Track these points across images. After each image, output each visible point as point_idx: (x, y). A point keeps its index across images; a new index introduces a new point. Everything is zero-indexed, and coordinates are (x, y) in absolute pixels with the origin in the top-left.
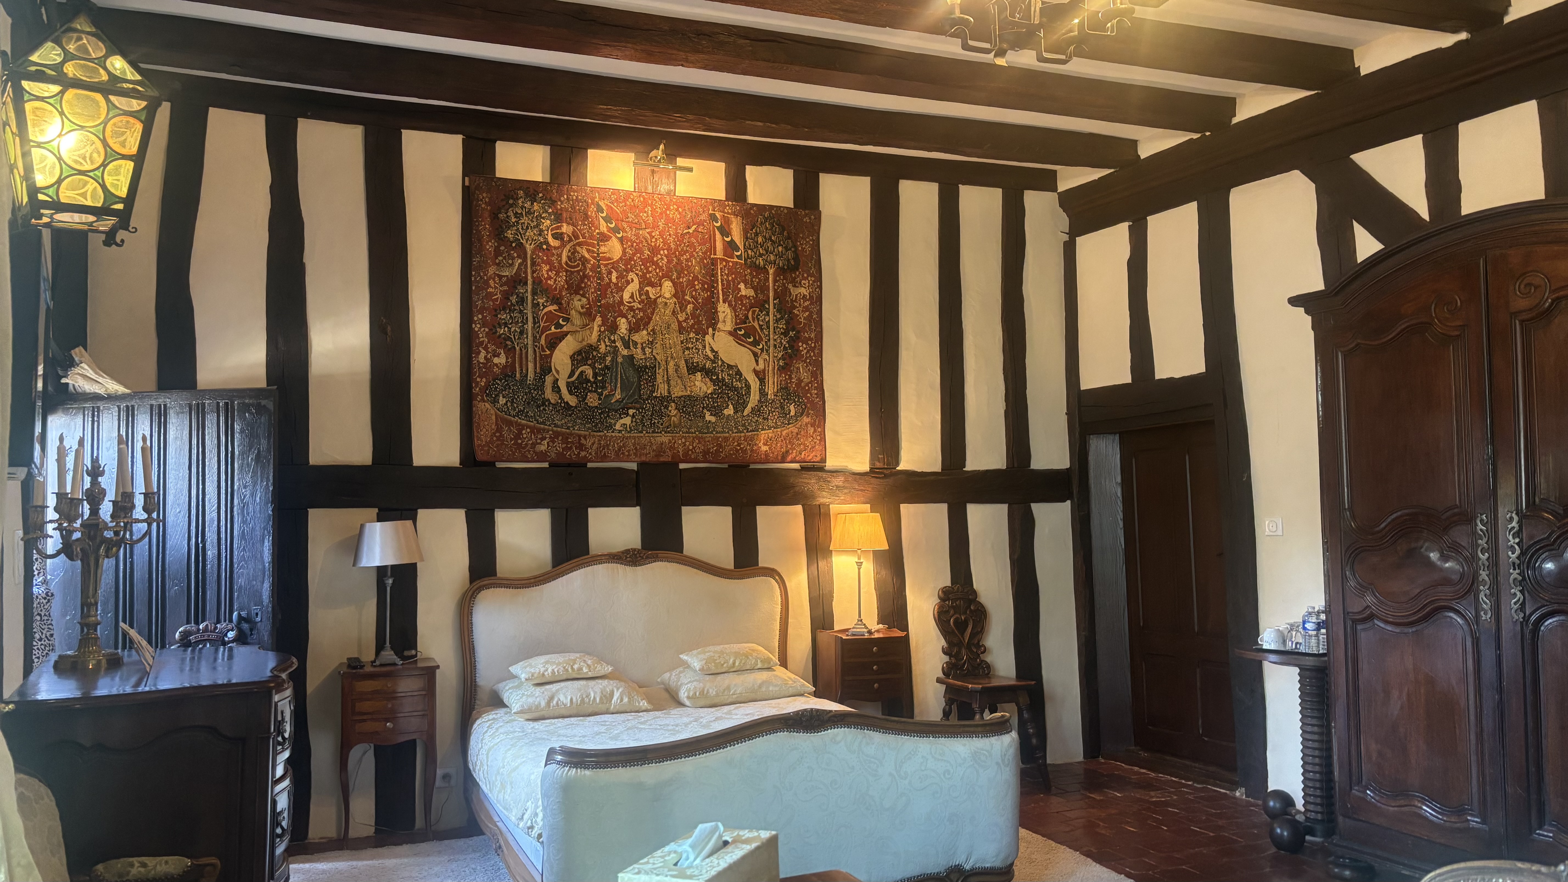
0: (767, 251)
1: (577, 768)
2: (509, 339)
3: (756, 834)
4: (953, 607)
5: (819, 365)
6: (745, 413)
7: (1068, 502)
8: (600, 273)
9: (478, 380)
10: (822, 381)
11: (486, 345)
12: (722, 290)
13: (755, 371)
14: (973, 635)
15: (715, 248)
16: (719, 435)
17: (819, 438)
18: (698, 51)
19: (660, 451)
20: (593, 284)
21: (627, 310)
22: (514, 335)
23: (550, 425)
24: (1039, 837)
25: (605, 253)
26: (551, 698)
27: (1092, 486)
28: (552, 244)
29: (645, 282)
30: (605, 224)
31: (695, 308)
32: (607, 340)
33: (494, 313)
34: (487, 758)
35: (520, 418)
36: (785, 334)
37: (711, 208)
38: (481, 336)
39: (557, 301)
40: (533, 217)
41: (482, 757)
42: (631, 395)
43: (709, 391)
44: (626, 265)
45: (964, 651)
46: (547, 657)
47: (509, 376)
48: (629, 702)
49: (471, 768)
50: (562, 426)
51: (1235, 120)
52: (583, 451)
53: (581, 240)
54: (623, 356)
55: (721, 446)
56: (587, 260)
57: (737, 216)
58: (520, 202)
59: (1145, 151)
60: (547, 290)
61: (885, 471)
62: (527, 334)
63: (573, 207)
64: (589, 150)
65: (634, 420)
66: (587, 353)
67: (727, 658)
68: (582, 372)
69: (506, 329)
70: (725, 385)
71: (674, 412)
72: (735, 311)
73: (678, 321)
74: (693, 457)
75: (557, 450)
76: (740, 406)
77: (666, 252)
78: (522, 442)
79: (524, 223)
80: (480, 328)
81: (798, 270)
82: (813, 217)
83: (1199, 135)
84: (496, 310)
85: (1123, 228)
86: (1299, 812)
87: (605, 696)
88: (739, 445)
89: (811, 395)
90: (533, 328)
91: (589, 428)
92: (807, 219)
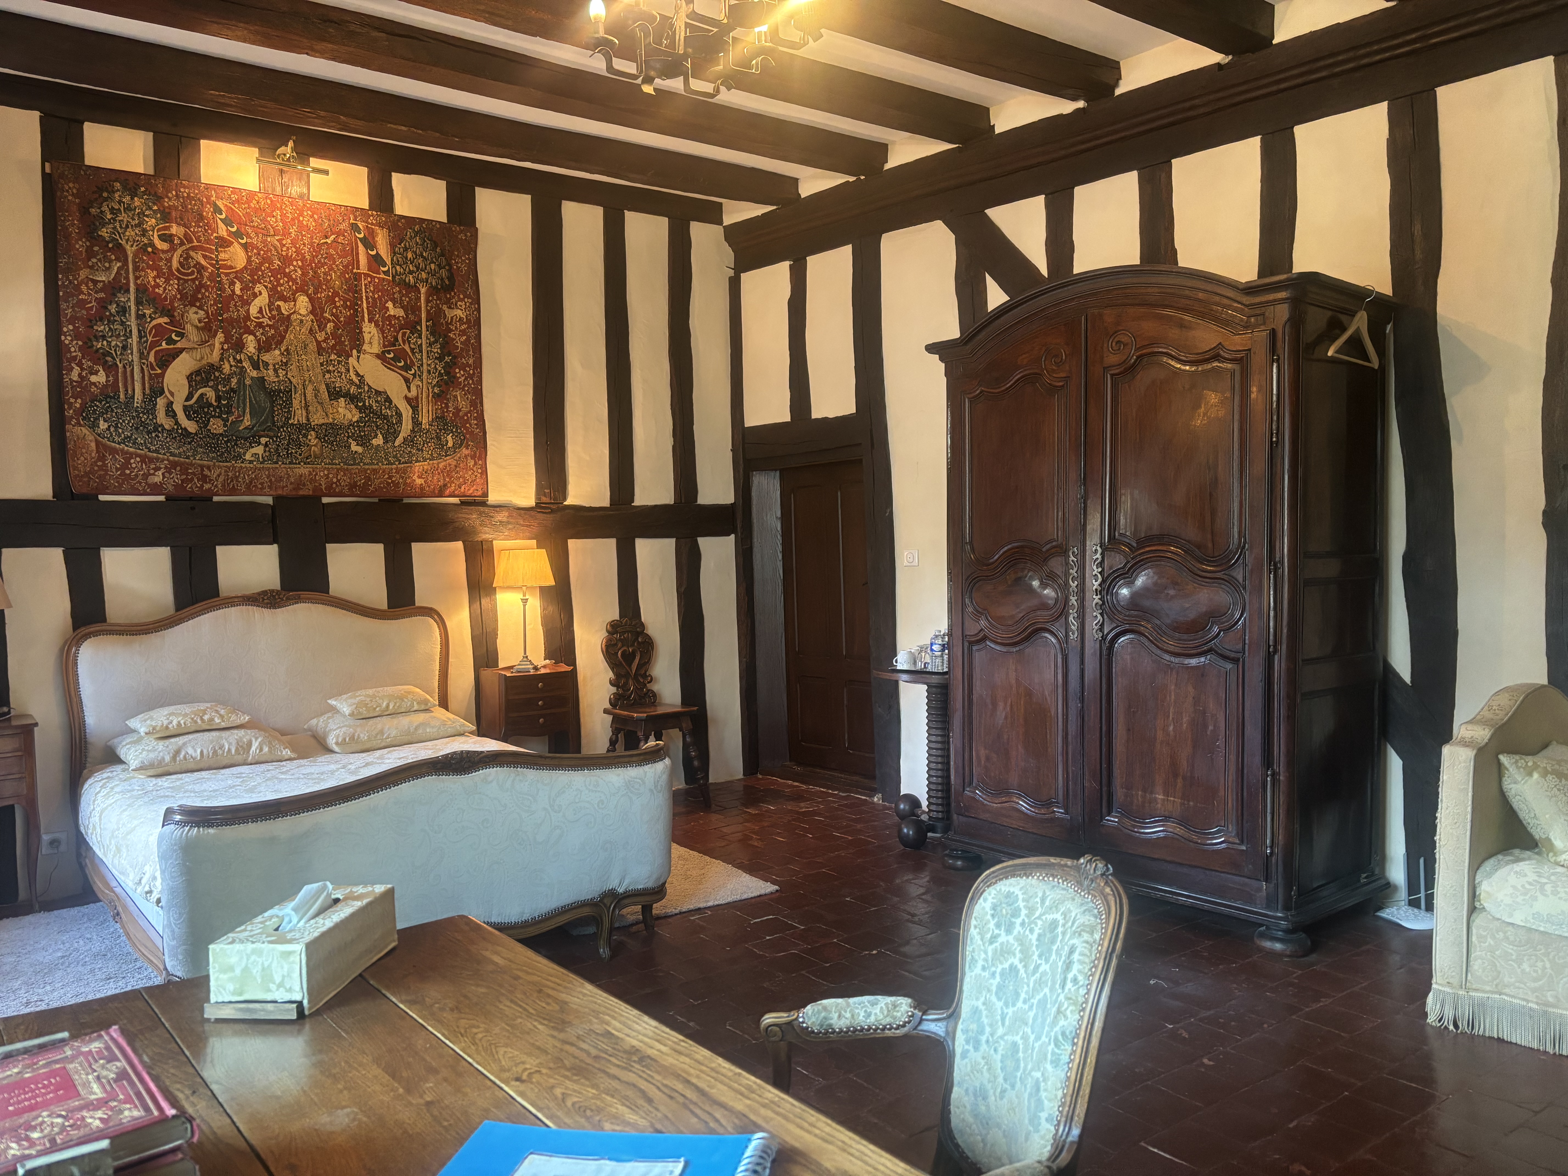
0: (418, 268)
1: (199, 827)
2: (109, 354)
3: (370, 889)
4: (620, 640)
5: (478, 393)
6: (396, 444)
7: (733, 536)
8: (220, 282)
9: (72, 400)
10: (482, 411)
11: (80, 361)
12: (368, 308)
13: (406, 397)
14: (640, 666)
15: (358, 262)
16: (367, 467)
17: (480, 471)
18: (323, 39)
19: (300, 483)
20: (212, 295)
21: (255, 327)
22: (115, 351)
23: (164, 454)
24: (695, 853)
25: (225, 260)
26: (177, 752)
27: (755, 521)
28: (159, 247)
29: (275, 294)
30: (224, 227)
31: (336, 327)
32: (231, 359)
33: (90, 324)
34: (100, 819)
35: (127, 446)
36: (440, 358)
37: (352, 217)
38: (73, 349)
39: (168, 312)
40: (133, 215)
41: (95, 819)
42: (262, 422)
43: (355, 419)
44: (252, 275)
45: (631, 682)
46: (172, 709)
47: (111, 397)
48: (270, 751)
49: (83, 832)
50: (180, 455)
51: (887, 166)
52: (206, 483)
53: (196, 244)
54: (252, 378)
55: (369, 479)
56: (203, 267)
57: (383, 228)
58: (116, 195)
59: (806, 190)
60: (154, 299)
61: (552, 506)
62: (132, 349)
63: (184, 206)
64: (202, 141)
65: (267, 449)
66: (208, 373)
67: (380, 701)
68: (202, 395)
69: (105, 342)
70: (373, 413)
71: (314, 442)
72: (383, 332)
73: (316, 340)
74: (337, 490)
75: (174, 481)
76: (391, 434)
77: (300, 263)
78: (131, 472)
79: (122, 221)
80: (72, 341)
81: (453, 290)
82: (468, 234)
83: (854, 179)
84: (91, 321)
85: (784, 267)
86: (924, 812)
87: (241, 747)
88: (390, 477)
89: (471, 425)
90: (139, 342)
91: (213, 458)
92: (462, 236)
